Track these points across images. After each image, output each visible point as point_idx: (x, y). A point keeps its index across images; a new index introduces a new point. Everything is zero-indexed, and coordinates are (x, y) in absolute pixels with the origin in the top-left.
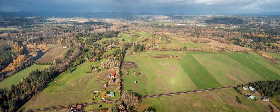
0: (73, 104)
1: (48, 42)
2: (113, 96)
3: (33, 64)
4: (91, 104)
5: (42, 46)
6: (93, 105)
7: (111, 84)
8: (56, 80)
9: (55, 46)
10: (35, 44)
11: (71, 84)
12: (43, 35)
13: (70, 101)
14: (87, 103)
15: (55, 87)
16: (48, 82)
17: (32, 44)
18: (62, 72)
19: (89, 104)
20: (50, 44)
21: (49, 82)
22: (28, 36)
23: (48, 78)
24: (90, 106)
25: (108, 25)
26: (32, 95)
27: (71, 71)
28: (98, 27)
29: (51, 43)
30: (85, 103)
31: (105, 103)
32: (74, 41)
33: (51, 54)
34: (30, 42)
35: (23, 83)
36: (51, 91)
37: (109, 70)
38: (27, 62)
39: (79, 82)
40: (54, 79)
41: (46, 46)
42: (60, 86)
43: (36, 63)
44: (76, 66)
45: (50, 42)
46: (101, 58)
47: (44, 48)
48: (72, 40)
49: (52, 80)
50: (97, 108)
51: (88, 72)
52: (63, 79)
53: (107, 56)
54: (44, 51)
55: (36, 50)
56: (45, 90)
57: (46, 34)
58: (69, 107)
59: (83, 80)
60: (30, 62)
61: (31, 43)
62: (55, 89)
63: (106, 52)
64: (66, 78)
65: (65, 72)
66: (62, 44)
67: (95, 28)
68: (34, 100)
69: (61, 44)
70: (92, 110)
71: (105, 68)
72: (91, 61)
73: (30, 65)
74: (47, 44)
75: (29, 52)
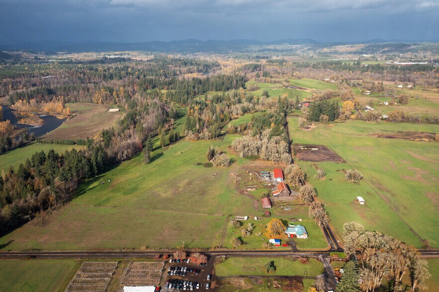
0: (175, 249)
1: (66, 98)
2: (302, 237)
3: (35, 141)
4: (234, 256)
5: (53, 107)
6: (241, 259)
7: (281, 198)
8: (110, 177)
9: (89, 108)
10: (33, 101)
11: (156, 190)
12: (51, 84)
13: (160, 238)
14: (222, 250)
15: (110, 195)
16: (86, 180)
17: (25, 101)
18: (124, 160)
19: (229, 254)
20: (73, 102)
21: (91, 182)
22: (10, 86)
23: (87, 169)
24: (231, 260)
25: (208, 67)
26: (36, 209)
27: (152, 160)
28: (184, 69)
29: (76, 101)
30: (213, 250)
31: (284, 256)
32: (137, 96)
33: (82, 124)
34: (20, 96)
35: (7, 180)
36: (99, 205)
37: (257, 163)
38: (17, 137)
39: (180, 187)
40: (103, 175)
41: (64, 107)
42: (125, 194)
43: (43, 140)
44: (160, 147)
45: (73, 99)
46: (224, 134)
47: (60, 111)
48: (131, 94)
49: (99, 178)
50: (259, 272)
51: (199, 164)
52: (129, 176)
53: (239, 129)
54: (61, 117)
55: (39, 115)
56: (78, 201)
57: (58, 83)
58: (161, 256)
59: (189, 183)
60: (27, 137)
61: (23, 100)
62: (108, 200)
63: (231, 119)
64: (138, 174)
65: (134, 161)
66: (105, 102)
67: (178, 73)
68: (44, 223)
69: (102, 103)
70: (242, 276)
71: (244, 156)
72: (199, 138)
73: (26, 143)
74: (65, 102)
75: (20, 118)
